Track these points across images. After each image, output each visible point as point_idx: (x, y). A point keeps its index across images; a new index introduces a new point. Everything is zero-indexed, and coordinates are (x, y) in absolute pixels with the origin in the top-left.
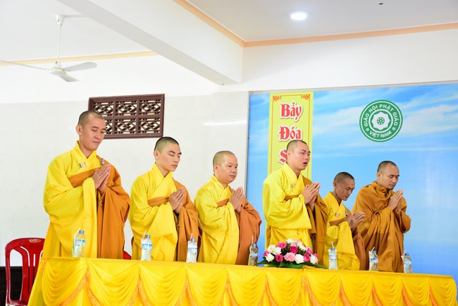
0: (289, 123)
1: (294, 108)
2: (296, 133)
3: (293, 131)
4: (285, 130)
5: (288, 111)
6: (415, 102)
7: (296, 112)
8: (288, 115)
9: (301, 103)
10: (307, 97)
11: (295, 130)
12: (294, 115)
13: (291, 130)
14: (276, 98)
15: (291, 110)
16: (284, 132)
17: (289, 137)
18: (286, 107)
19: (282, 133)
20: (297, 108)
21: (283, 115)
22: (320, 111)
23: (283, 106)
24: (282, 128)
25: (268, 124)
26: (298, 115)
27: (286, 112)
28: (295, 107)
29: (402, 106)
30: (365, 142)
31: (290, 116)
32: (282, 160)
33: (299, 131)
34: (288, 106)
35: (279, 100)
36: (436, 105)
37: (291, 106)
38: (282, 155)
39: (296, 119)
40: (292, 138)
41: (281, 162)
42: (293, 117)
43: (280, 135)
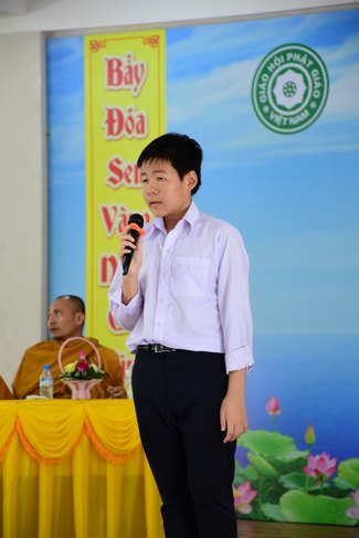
0: (122, 99)
1: (130, 67)
2: (137, 120)
3: (131, 118)
4: (115, 116)
5: (120, 72)
7: (134, 75)
8: (119, 83)
9: (143, 54)
10: (154, 41)
11: (133, 115)
12: (131, 83)
13: (126, 116)
14: (96, 46)
15: (124, 70)
16: (114, 121)
17: (124, 131)
18: (115, 65)
19: (110, 121)
20: (136, 67)
21: (110, 82)
23: (110, 63)
24: (110, 112)
26: (138, 81)
27: (115, 75)
28: (133, 64)
31: (123, 85)
32: (112, 180)
33: (142, 117)
34: (120, 63)
35: (101, 51)
37: (125, 63)
38: (112, 168)
39: (136, 90)
40: (129, 131)
41: (111, 184)
42: (129, 86)
43: (106, 126)
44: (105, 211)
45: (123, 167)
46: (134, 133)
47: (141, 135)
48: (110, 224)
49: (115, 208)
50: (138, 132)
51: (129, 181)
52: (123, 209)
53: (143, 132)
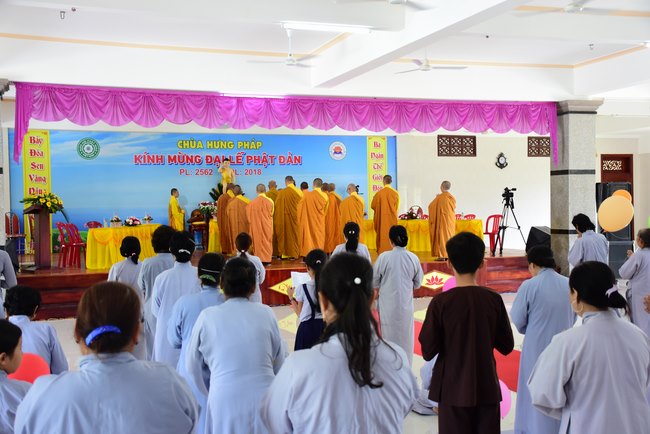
0: (35, 147)
1: (38, 139)
2: (40, 153)
4: (33, 151)
6: (105, 140)
7: (39, 141)
8: (34, 143)
9: (42, 136)
10: (46, 133)
11: (39, 151)
12: (38, 143)
13: (37, 151)
16: (33, 153)
17: (36, 155)
18: (32, 138)
19: (31, 152)
20: (40, 139)
22: (53, 141)
24: (31, 150)
26: (40, 143)
29: (99, 142)
30: (80, 159)
32: (32, 168)
33: (42, 152)
34: (34, 138)
36: (116, 142)
37: (36, 138)
38: (33, 165)
43: (30, 154)
44: (30, 176)
45: (36, 165)
48: (32, 179)
49: (33, 175)
51: (38, 168)
52: (36, 176)
53: (42, 156)
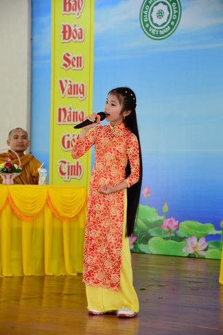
2: (78, 31)
3: (75, 30)
4: (67, 29)
5: (70, 4)
7: (78, 5)
8: (70, 10)
11: (77, 28)
12: (76, 10)
13: (73, 29)
15: (72, 3)
17: (72, 38)
20: (78, 1)
21: (65, 9)
24: (65, 27)
25: (50, 20)
26: (80, 9)
27: (67, 6)
31: (72, 11)
32: (65, 65)
33: (81, 29)
38: (65, 59)
39: (78, 14)
40: (75, 38)
41: (64, 67)
42: (75, 12)
43: (62, 34)
44: (61, 82)
45: (70, 58)
46: (77, 39)
47: (80, 40)
48: (63, 90)
49: (66, 81)
50: (79, 38)
51: (74, 66)
52: (70, 81)
53: (81, 38)
